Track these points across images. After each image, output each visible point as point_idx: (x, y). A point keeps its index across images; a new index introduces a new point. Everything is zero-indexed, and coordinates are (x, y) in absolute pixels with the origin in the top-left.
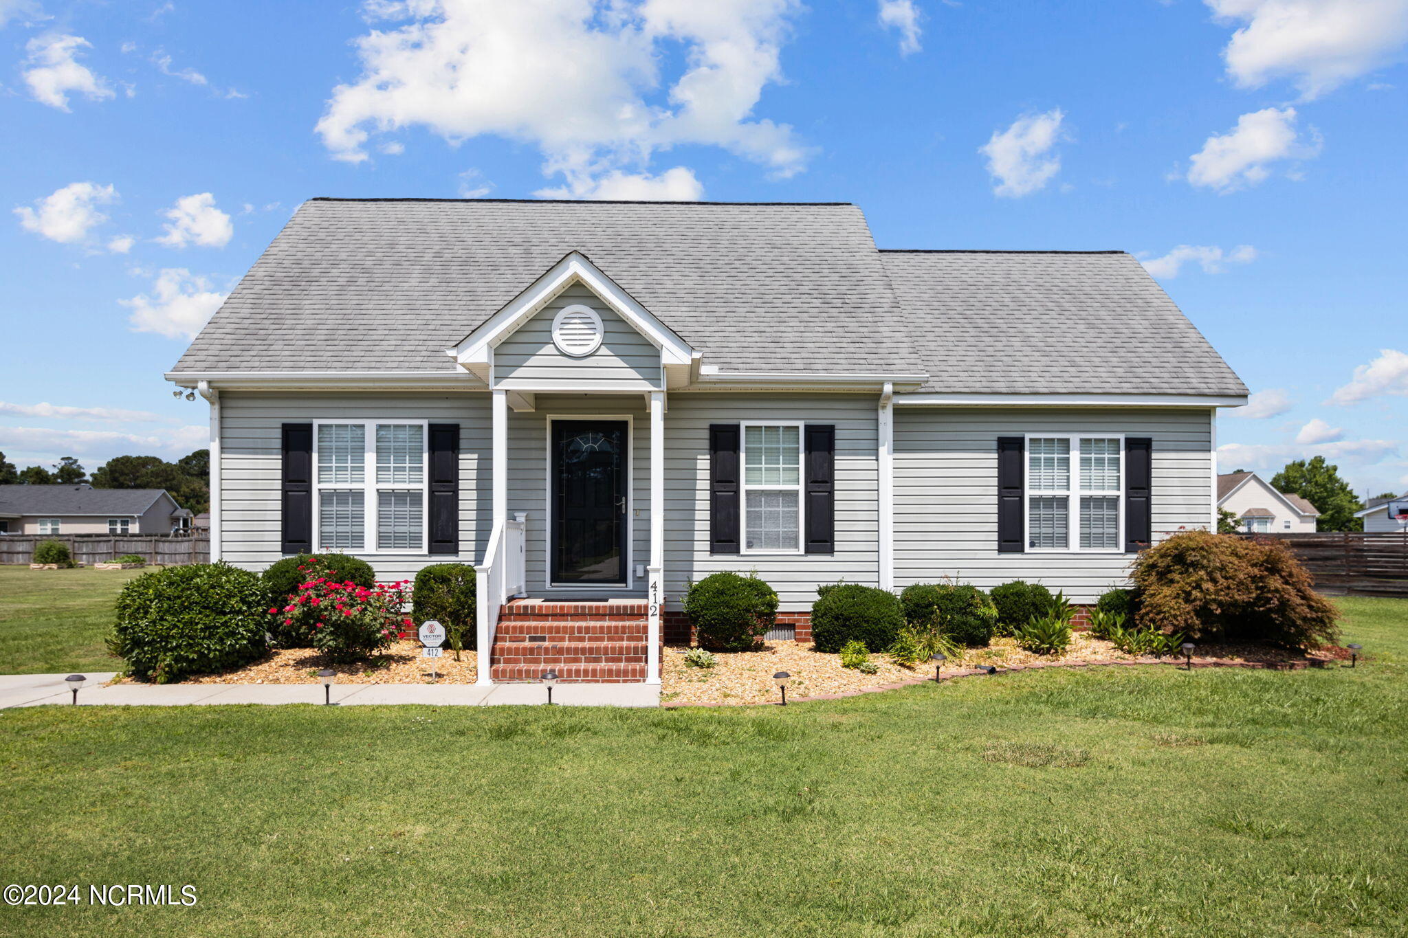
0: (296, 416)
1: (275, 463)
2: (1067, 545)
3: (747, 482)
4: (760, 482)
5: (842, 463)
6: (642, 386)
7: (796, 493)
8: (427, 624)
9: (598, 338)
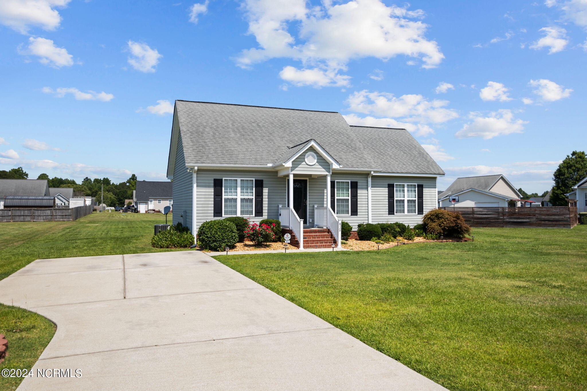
0: (218, 177)
1: (212, 190)
2: (404, 213)
3: (337, 196)
4: (340, 197)
5: (359, 191)
6: (326, 173)
7: (348, 199)
8: (286, 234)
9: (316, 161)
